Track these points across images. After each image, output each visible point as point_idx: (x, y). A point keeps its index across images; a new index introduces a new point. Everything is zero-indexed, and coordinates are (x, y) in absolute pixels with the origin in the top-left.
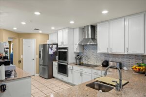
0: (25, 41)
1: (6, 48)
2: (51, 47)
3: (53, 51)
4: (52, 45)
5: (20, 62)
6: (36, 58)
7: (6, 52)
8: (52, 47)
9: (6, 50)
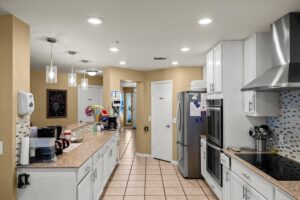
0: (154, 87)
1: (116, 102)
2: (195, 98)
3: (200, 109)
4: (199, 92)
5: (147, 129)
6: (174, 124)
7: (116, 110)
8: (199, 97)
9: (115, 105)
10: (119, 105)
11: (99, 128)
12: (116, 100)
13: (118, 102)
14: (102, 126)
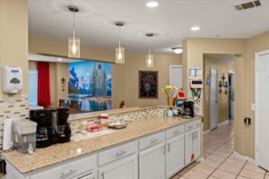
7: (196, 92)
9: (194, 86)
10: (201, 86)
11: (170, 113)
12: (196, 79)
13: (200, 82)
14: (176, 112)
